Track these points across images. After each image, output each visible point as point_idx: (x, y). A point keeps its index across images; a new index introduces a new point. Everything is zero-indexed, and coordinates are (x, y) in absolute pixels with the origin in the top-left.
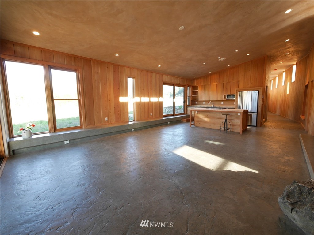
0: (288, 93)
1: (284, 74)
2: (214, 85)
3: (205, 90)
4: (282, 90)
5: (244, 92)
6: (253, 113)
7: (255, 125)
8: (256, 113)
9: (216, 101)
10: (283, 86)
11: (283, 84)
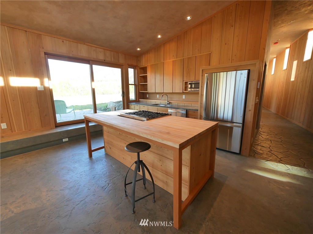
0: (293, 79)
1: (287, 51)
2: (169, 62)
3: (156, 75)
4: (282, 77)
5: (222, 73)
6: (235, 124)
7: (238, 152)
8: (241, 125)
9: (173, 93)
10: (284, 70)
11: (285, 67)
